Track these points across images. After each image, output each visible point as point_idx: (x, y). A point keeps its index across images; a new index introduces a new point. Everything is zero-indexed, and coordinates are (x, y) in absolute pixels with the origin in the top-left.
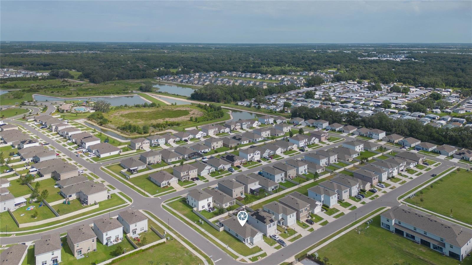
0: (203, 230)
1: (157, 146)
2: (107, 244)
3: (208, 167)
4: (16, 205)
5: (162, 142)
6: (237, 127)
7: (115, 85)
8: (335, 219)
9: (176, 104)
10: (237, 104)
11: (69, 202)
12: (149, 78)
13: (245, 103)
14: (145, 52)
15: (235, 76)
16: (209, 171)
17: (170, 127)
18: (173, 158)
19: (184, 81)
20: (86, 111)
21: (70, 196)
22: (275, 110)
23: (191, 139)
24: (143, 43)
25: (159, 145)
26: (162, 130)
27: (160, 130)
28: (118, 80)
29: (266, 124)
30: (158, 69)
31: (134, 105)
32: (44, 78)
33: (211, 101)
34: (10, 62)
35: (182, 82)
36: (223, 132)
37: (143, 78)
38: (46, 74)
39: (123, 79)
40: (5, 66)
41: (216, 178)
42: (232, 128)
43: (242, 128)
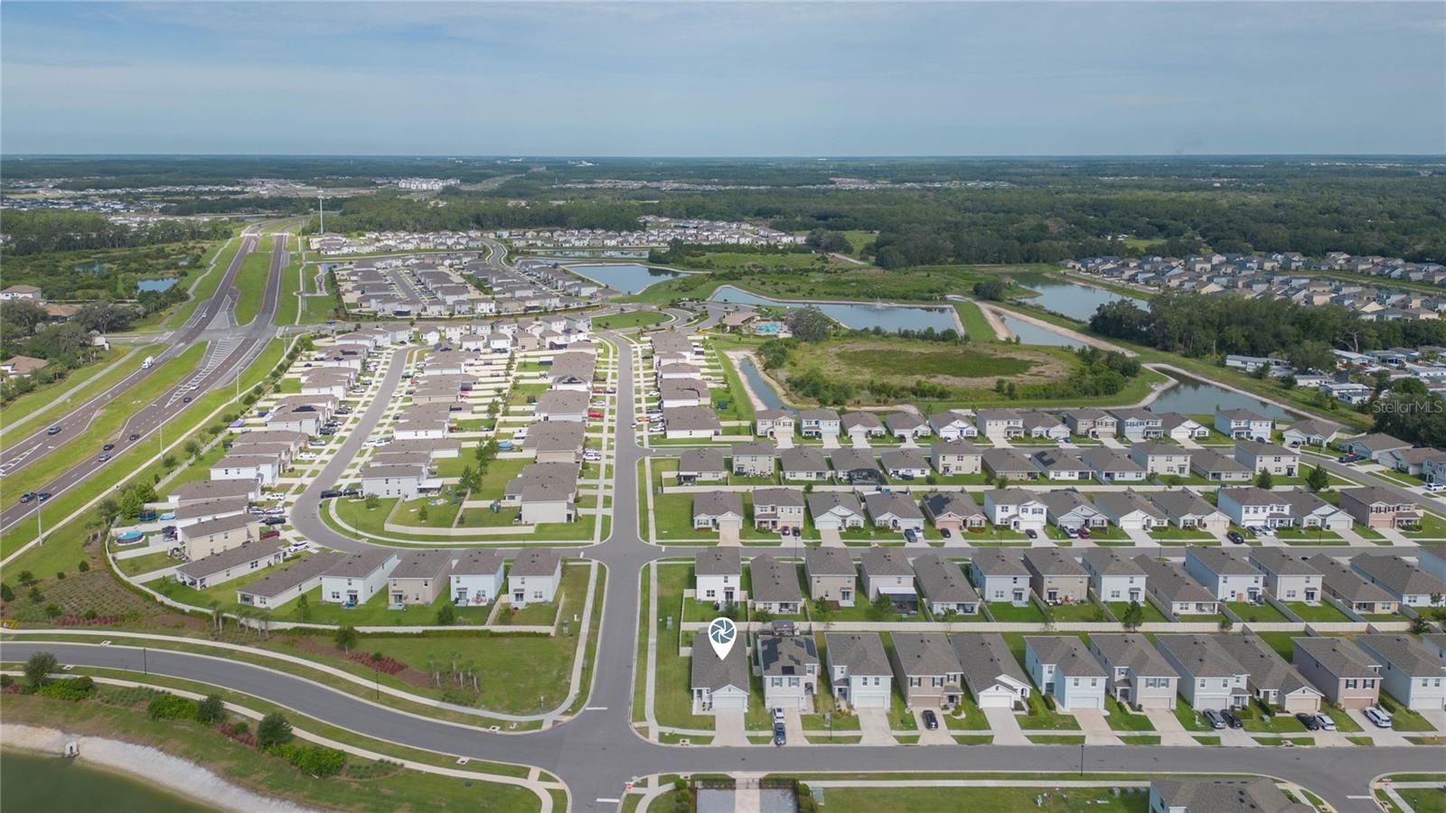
0: (652, 640)
1: (814, 438)
2: (457, 600)
3: (840, 510)
4: (421, 490)
5: (829, 429)
6: (1099, 430)
7: (928, 276)
8: (1028, 743)
9: (1018, 339)
10: (1222, 364)
11: (499, 508)
12: (1044, 262)
13: (1252, 364)
14: (1127, 186)
15: (1362, 272)
16: (844, 521)
17: (914, 397)
18: (802, 470)
19: (1140, 277)
20: (770, 333)
21: (513, 498)
22: (1345, 399)
23: (922, 437)
24: (1175, 158)
25: (819, 435)
26: (886, 403)
27: (878, 401)
28: (953, 263)
29: (1233, 436)
30: (1109, 238)
31: (897, 332)
32: (796, 249)
33: (1143, 345)
34: (756, 208)
35: (1133, 279)
36: (1041, 437)
37: (1027, 261)
38: (801, 239)
39: (967, 261)
40: (746, 218)
41: (846, 543)
42: (1081, 428)
43: (1120, 435)
